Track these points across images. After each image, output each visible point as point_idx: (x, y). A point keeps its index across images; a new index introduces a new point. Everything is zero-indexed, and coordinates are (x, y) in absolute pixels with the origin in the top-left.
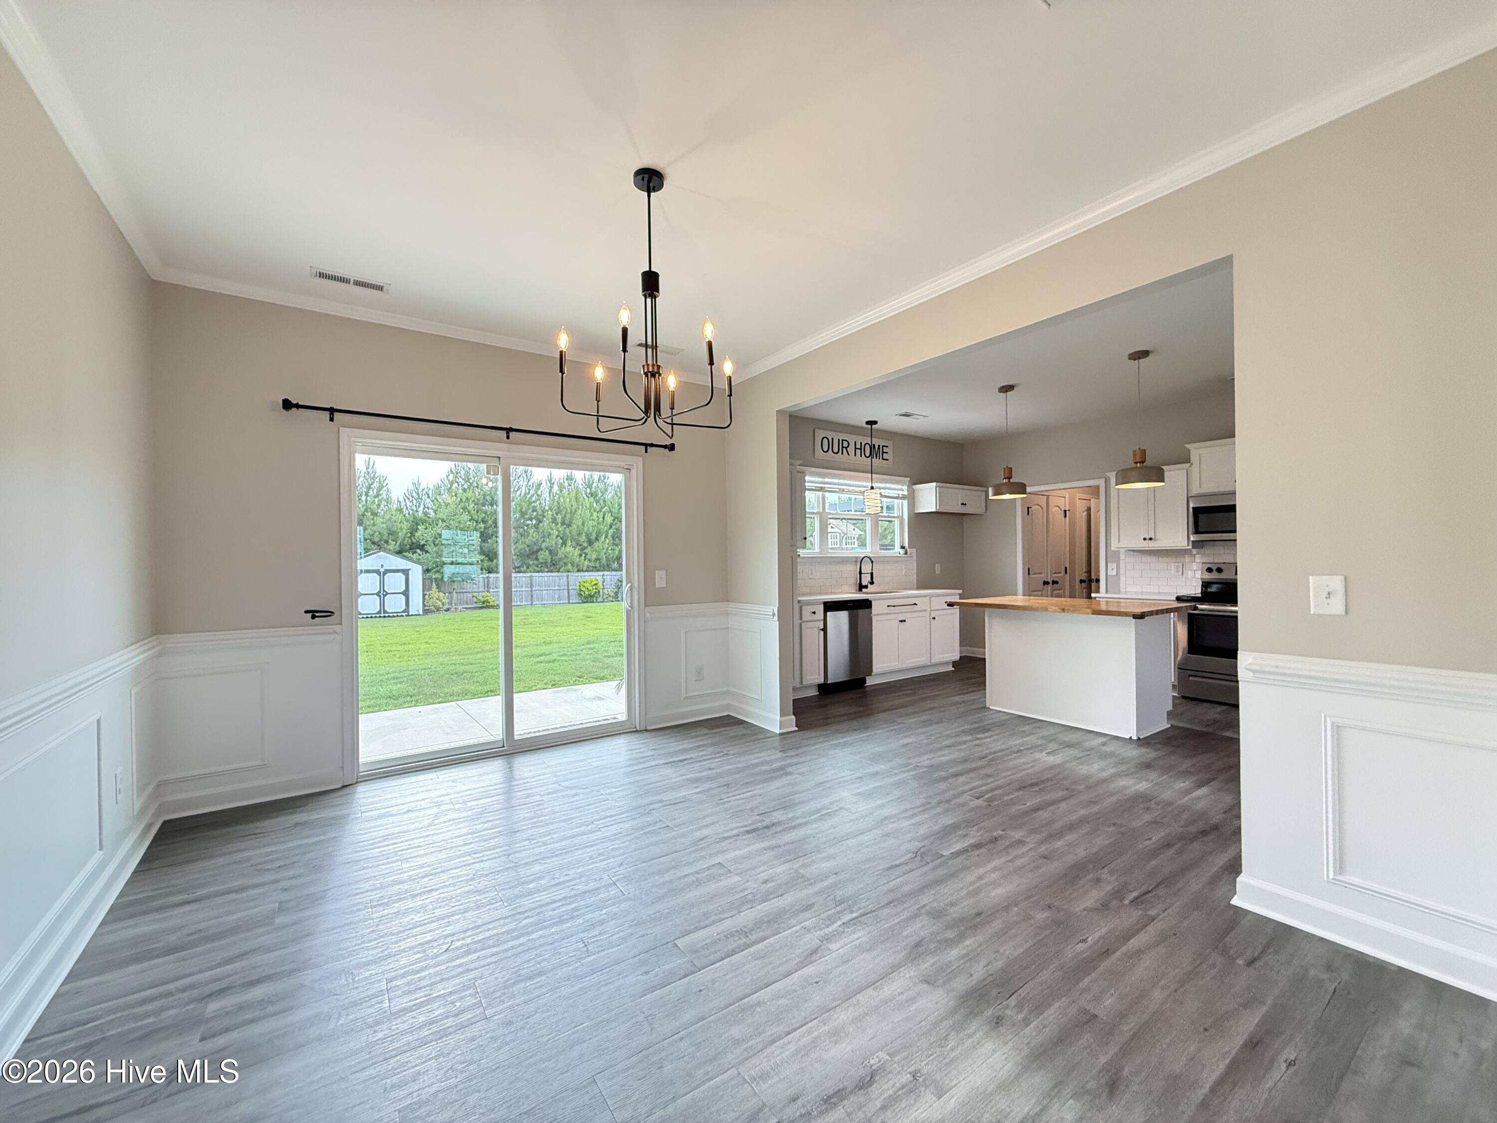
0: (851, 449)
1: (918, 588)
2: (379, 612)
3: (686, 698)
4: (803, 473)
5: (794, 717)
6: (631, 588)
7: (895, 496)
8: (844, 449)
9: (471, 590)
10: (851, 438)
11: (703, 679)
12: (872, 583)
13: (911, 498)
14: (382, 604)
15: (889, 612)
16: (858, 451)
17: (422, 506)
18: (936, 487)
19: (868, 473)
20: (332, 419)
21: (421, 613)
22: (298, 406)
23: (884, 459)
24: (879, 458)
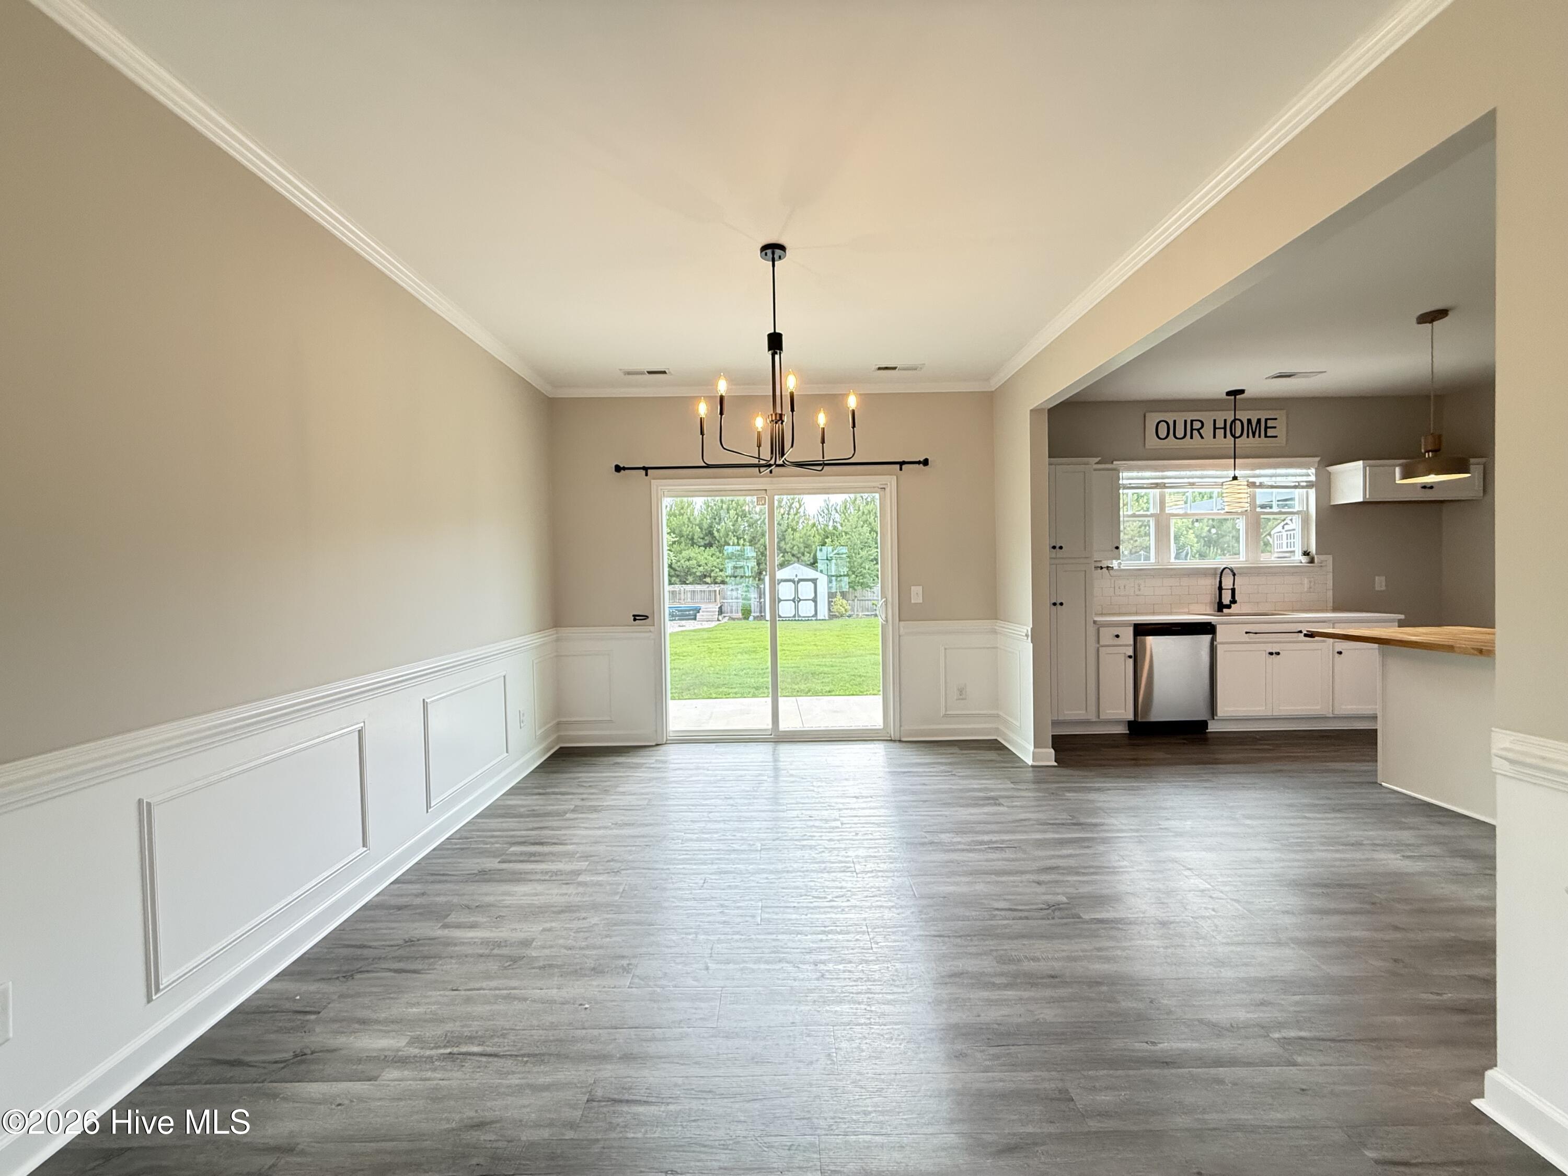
0: (1208, 431)
1: (1335, 610)
2: (794, 616)
3: (945, 716)
4: (1117, 471)
5: (1052, 751)
6: (886, 602)
7: (1293, 484)
8: (1195, 432)
9: (871, 598)
10: (1208, 417)
11: (965, 699)
12: (1234, 601)
13: (1323, 486)
14: (797, 608)
15: (1248, 640)
16: (1220, 433)
17: (832, 521)
18: (1365, 468)
19: (1230, 458)
20: (647, 475)
21: (827, 618)
22: (624, 469)
23: (1266, 436)
24: (1260, 436)
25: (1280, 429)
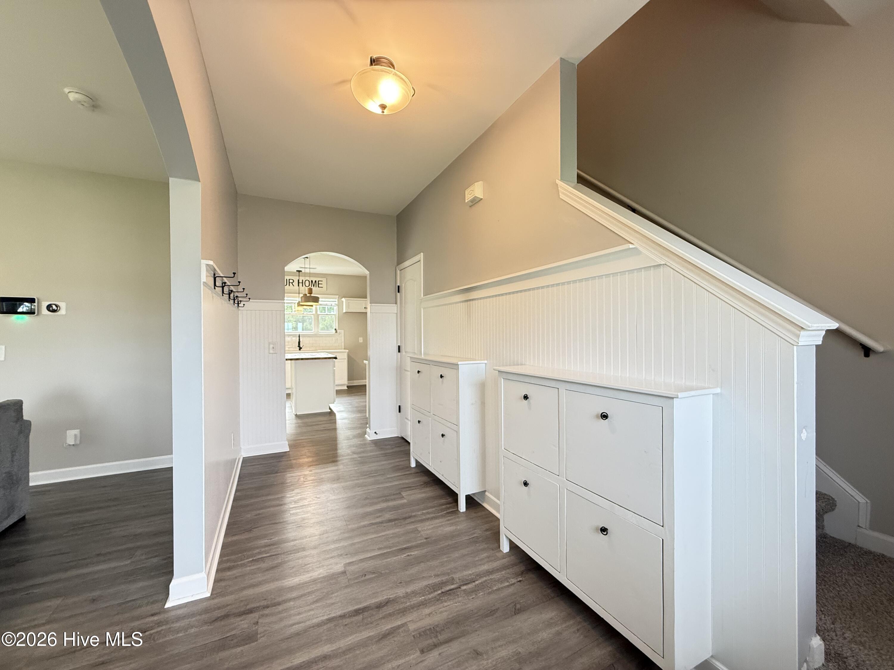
0: (296, 283)
8: (291, 284)
10: (296, 278)
13: (340, 305)
16: (301, 284)
18: (346, 300)
23: (318, 287)
24: (316, 287)
25: (324, 284)
